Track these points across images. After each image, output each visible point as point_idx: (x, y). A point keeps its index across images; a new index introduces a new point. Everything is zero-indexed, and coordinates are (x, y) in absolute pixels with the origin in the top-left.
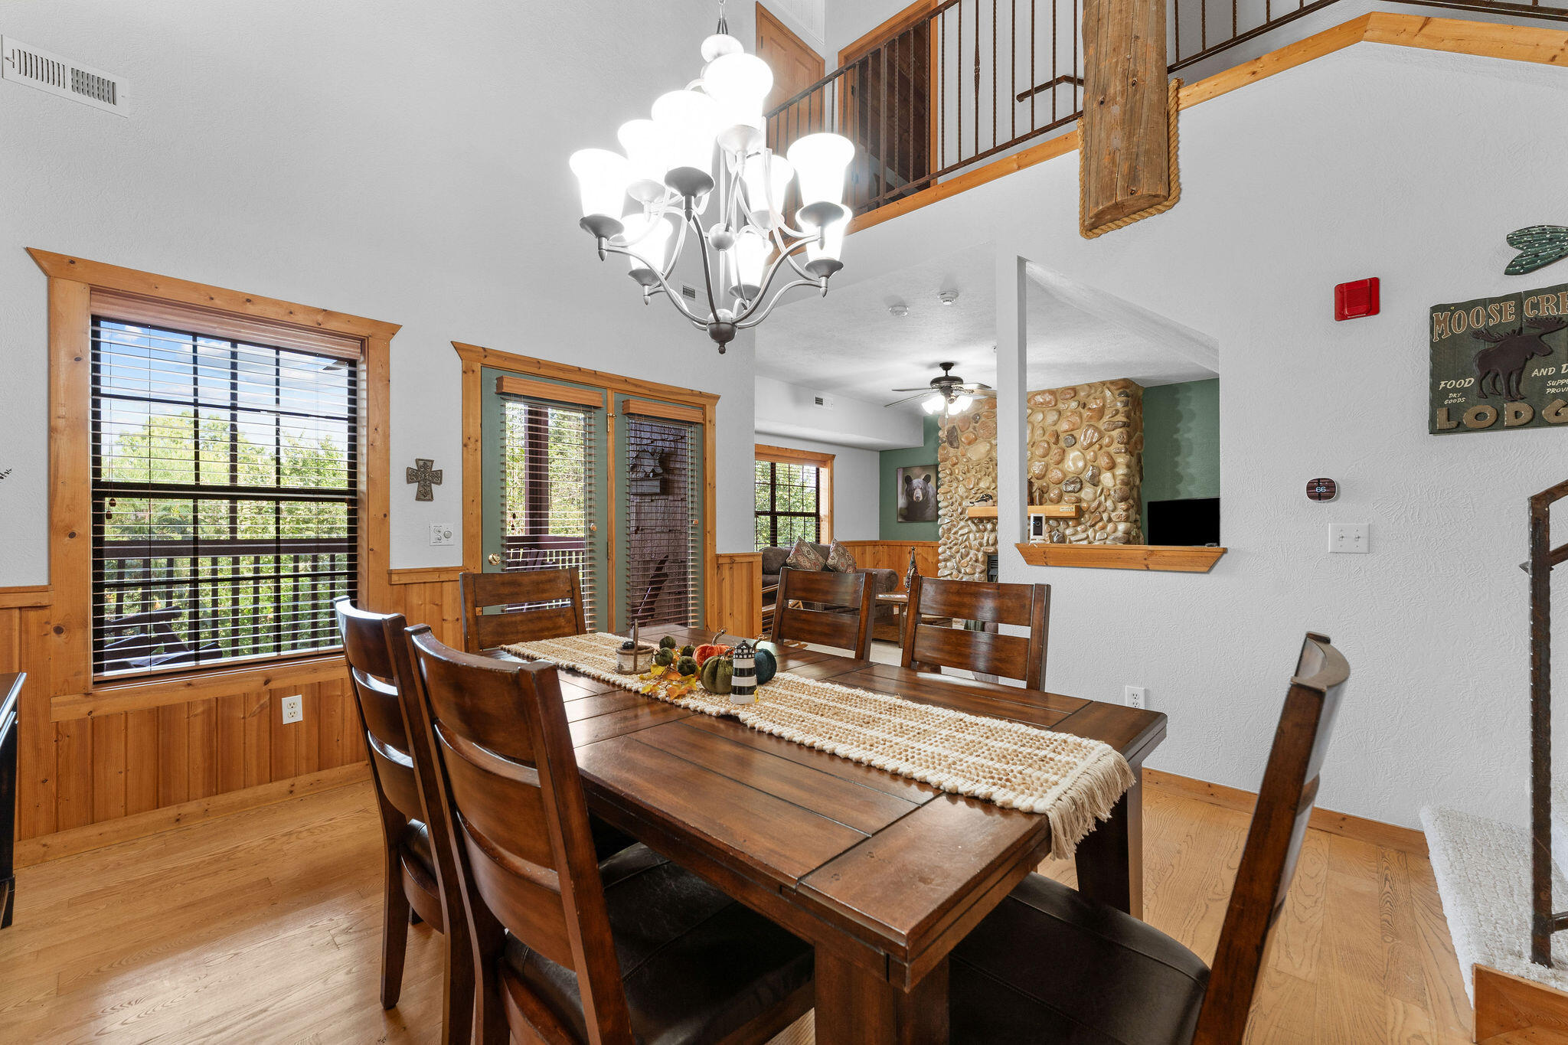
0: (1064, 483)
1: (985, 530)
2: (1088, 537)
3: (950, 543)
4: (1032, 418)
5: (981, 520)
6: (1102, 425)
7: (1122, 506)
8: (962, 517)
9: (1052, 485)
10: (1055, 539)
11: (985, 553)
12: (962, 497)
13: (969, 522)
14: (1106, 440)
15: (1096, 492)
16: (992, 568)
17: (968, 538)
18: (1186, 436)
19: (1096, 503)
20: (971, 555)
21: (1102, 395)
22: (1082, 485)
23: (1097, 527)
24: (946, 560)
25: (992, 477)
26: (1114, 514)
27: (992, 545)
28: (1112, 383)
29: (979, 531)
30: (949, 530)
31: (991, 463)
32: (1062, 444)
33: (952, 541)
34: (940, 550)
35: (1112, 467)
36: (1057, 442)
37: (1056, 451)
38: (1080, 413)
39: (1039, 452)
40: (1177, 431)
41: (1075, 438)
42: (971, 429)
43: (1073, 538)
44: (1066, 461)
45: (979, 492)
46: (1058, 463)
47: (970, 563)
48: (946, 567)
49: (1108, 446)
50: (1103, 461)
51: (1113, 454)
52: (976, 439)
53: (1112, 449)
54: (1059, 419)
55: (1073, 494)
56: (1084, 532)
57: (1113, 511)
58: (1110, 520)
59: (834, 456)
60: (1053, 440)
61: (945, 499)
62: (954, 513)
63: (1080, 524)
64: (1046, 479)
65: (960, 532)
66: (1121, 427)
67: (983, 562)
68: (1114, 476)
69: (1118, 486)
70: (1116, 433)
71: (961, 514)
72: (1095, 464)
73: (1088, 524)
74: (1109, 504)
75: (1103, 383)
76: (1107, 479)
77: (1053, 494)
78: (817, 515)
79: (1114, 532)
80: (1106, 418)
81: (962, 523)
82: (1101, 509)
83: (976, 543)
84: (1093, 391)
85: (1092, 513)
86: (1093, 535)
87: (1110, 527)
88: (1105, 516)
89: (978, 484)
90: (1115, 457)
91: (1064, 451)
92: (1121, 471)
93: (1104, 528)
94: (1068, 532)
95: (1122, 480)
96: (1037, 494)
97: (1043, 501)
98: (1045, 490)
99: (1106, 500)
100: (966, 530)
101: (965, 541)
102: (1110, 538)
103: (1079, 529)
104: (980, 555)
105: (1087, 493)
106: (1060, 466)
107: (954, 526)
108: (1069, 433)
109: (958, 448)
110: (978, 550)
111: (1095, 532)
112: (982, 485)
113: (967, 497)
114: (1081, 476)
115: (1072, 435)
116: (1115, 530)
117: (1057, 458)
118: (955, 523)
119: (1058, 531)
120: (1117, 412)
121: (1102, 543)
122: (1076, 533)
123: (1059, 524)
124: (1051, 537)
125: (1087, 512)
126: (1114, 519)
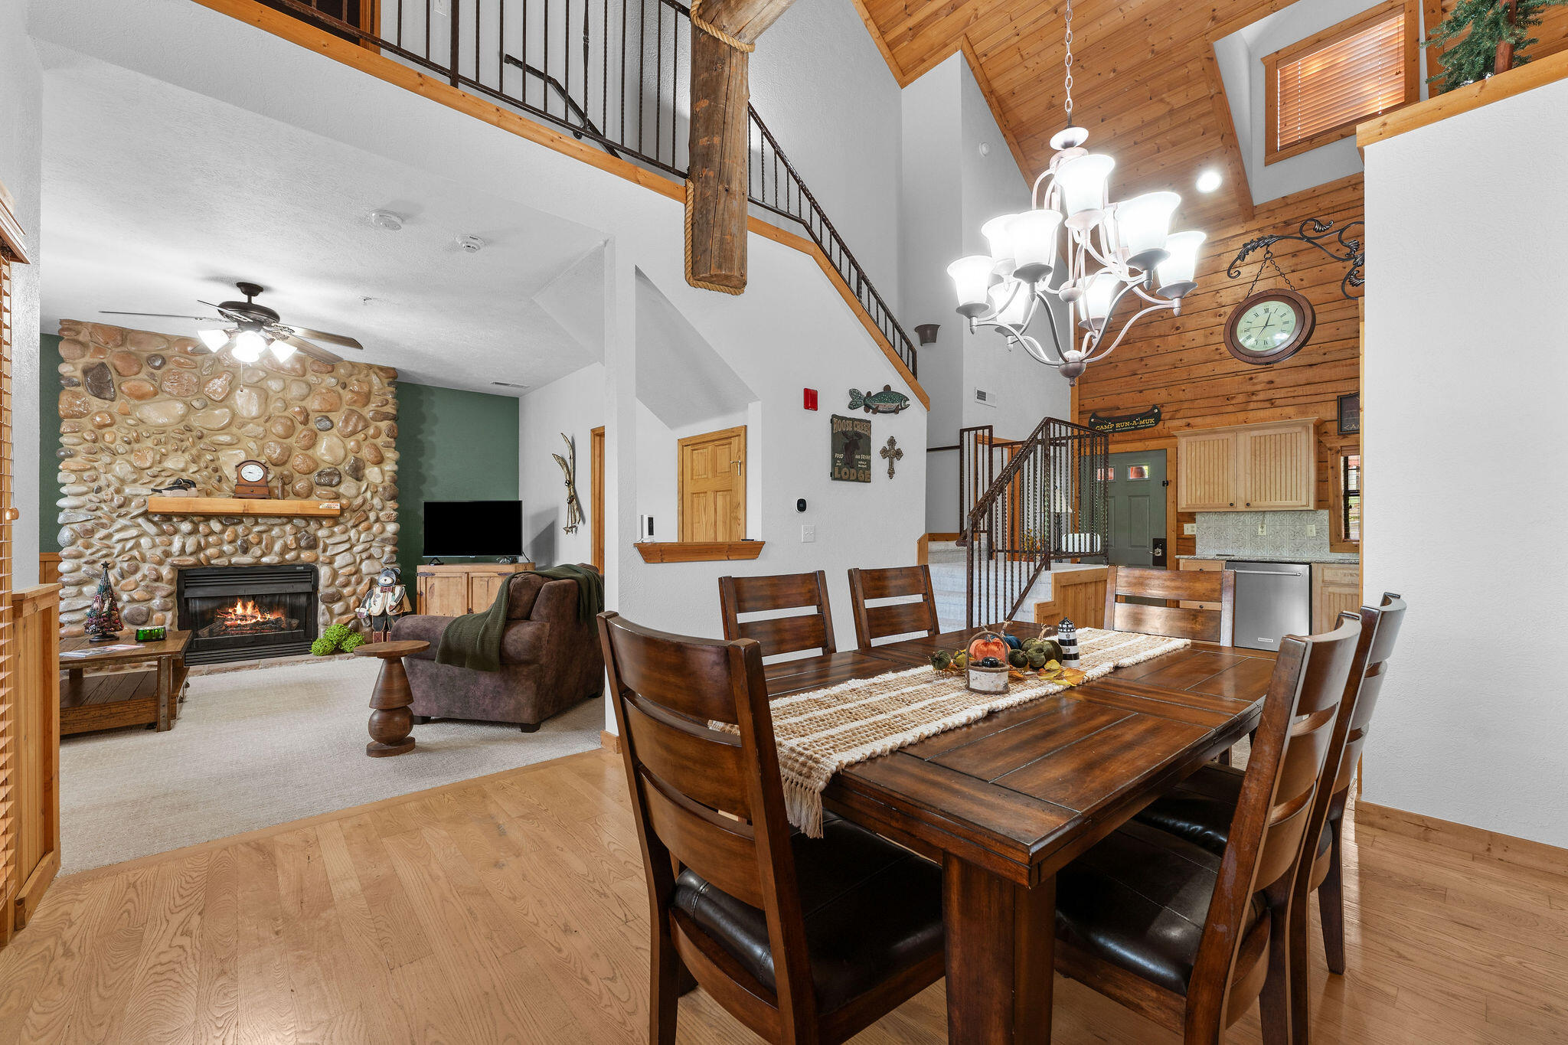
0: (315, 473)
1: (176, 531)
2: (350, 539)
3: (92, 554)
5: (167, 517)
6: (368, 412)
7: (391, 504)
8: (123, 511)
9: (298, 474)
10: (303, 543)
11: (173, 566)
12: (123, 481)
13: (140, 520)
14: (371, 431)
15: (359, 488)
16: (186, 587)
17: (137, 545)
18: (430, 438)
19: (359, 501)
20: (144, 572)
21: (366, 379)
22: (341, 477)
23: (360, 528)
24: (80, 583)
25: (191, 455)
26: (382, 513)
27: (191, 554)
28: (381, 369)
29: (163, 533)
30: (90, 533)
31: (188, 434)
32: (312, 425)
33: (98, 551)
34: (64, 567)
35: (380, 461)
36: (305, 422)
37: (305, 433)
38: (339, 394)
39: (279, 429)
40: (421, 432)
41: (331, 422)
42: (142, 375)
43: (327, 541)
44: (318, 446)
45: (163, 474)
46: (308, 448)
47: (143, 584)
48: (80, 594)
49: (375, 437)
50: (366, 453)
51: (381, 447)
52: (156, 394)
53: (380, 441)
54: (308, 395)
55: (328, 488)
56: (344, 533)
57: (381, 510)
58: (378, 520)
60: (301, 418)
61: (81, 481)
62: (103, 505)
63: (338, 524)
64: (288, 466)
65: (117, 537)
66: (390, 420)
67: (170, 581)
68: (383, 472)
69: (387, 483)
70: (384, 425)
71: (120, 506)
72: (358, 455)
73: (350, 524)
74: (376, 501)
75: (370, 367)
76: (373, 474)
77: (299, 486)
79: (381, 533)
80: (372, 406)
81: (122, 522)
82: (366, 507)
83: (159, 552)
84: (356, 372)
85: (354, 511)
86: (357, 536)
87: (376, 528)
89: (160, 462)
90: (383, 450)
91: (316, 435)
92: (390, 467)
93: (369, 528)
94: (321, 533)
95: (392, 477)
96: (276, 484)
97: (286, 494)
98: (287, 481)
99: (372, 498)
100: (134, 532)
101: (131, 549)
102: (377, 539)
103: (336, 529)
104: (165, 571)
105: (348, 487)
106: (310, 452)
107: (104, 526)
108: (324, 414)
109: (112, 400)
110: (161, 563)
111: (360, 533)
112: (170, 464)
113: (135, 481)
114: (340, 468)
115: (327, 418)
116: (383, 530)
117: (304, 442)
118: (104, 521)
119: (306, 531)
120: (387, 403)
121: (368, 545)
122: (332, 535)
123: (309, 525)
124: (297, 540)
125: (348, 510)
126: (382, 519)
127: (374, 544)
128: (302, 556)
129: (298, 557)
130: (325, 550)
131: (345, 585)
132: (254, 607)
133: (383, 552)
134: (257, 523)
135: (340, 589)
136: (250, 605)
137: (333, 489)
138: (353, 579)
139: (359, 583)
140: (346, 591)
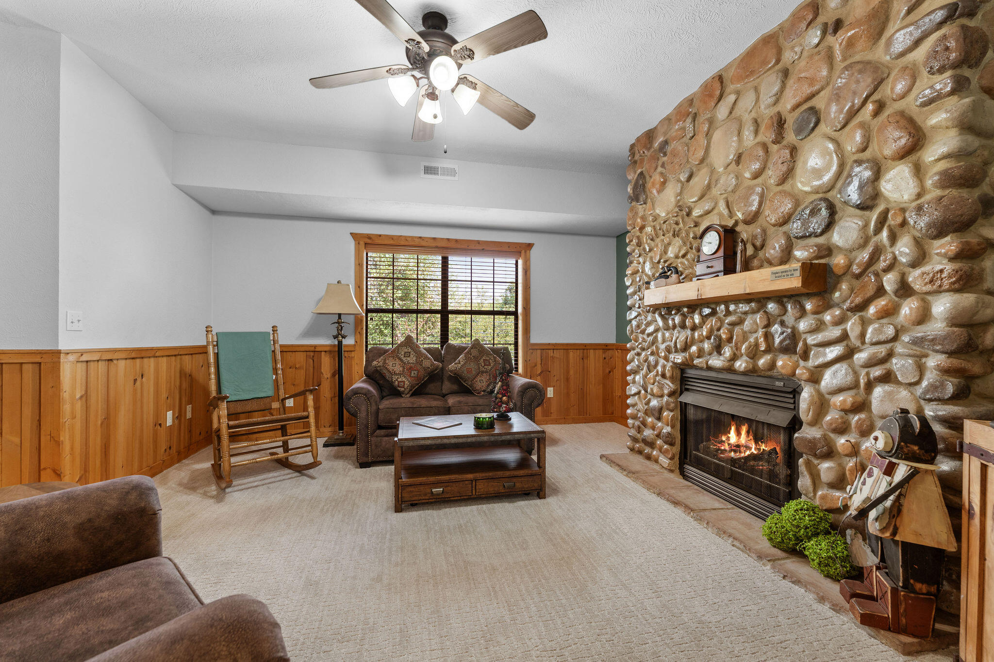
0: (795, 219)
2: (845, 337)
3: (638, 347)
4: (737, 112)
5: (669, 309)
9: (773, 229)
10: (774, 343)
11: (672, 363)
14: (897, 83)
15: (866, 225)
16: (687, 390)
17: (655, 340)
19: (867, 253)
20: (659, 368)
22: (834, 215)
23: (869, 311)
26: (917, 272)
27: (681, 352)
29: (667, 327)
31: (680, 214)
32: (791, 136)
33: (640, 344)
34: (629, 356)
35: (915, 146)
36: (779, 138)
37: (780, 158)
38: (830, 50)
39: (749, 169)
41: (817, 114)
42: (659, 169)
43: (811, 340)
44: (800, 171)
46: (785, 180)
49: (901, 96)
50: (890, 141)
52: (665, 183)
53: (914, 98)
54: (784, 86)
55: (813, 240)
56: (836, 324)
57: (917, 267)
58: (907, 290)
59: (530, 246)
60: (774, 134)
61: (633, 283)
62: (640, 303)
63: (828, 306)
64: (761, 221)
65: (647, 332)
66: (940, 27)
67: (672, 380)
68: (918, 171)
69: (932, 195)
72: (867, 156)
73: (848, 305)
74: (905, 248)
76: (898, 184)
77: (774, 248)
78: (515, 314)
79: (918, 324)
81: (649, 317)
82: (881, 266)
83: (664, 347)
85: (858, 277)
86: (858, 330)
87: (908, 309)
88: (889, 281)
89: (665, 253)
90: (921, 115)
91: (796, 150)
92: (940, 149)
93: (889, 313)
94: (802, 325)
95: (946, 174)
97: (756, 264)
98: (756, 243)
99: (893, 238)
100: (653, 327)
101: (653, 344)
102: (906, 338)
103: (827, 317)
104: (669, 368)
106: (787, 187)
108: (805, 106)
109: (646, 203)
110: (664, 360)
111: (864, 323)
112: (671, 253)
113: (653, 277)
114: (833, 195)
115: (811, 110)
116: (924, 317)
117: (779, 173)
119: (782, 322)
121: (882, 350)
122: (819, 327)
123: (785, 311)
124: (768, 336)
125: (848, 277)
126: (917, 286)
127: (899, 349)
128: (780, 363)
129: (772, 365)
130: (805, 356)
131: (842, 429)
132: (748, 432)
133: (921, 369)
134: (728, 313)
135: (832, 435)
136: (744, 429)
137: (821, 240)
138: (855, 419)
139: (866, 432)
140: (841, 441)
